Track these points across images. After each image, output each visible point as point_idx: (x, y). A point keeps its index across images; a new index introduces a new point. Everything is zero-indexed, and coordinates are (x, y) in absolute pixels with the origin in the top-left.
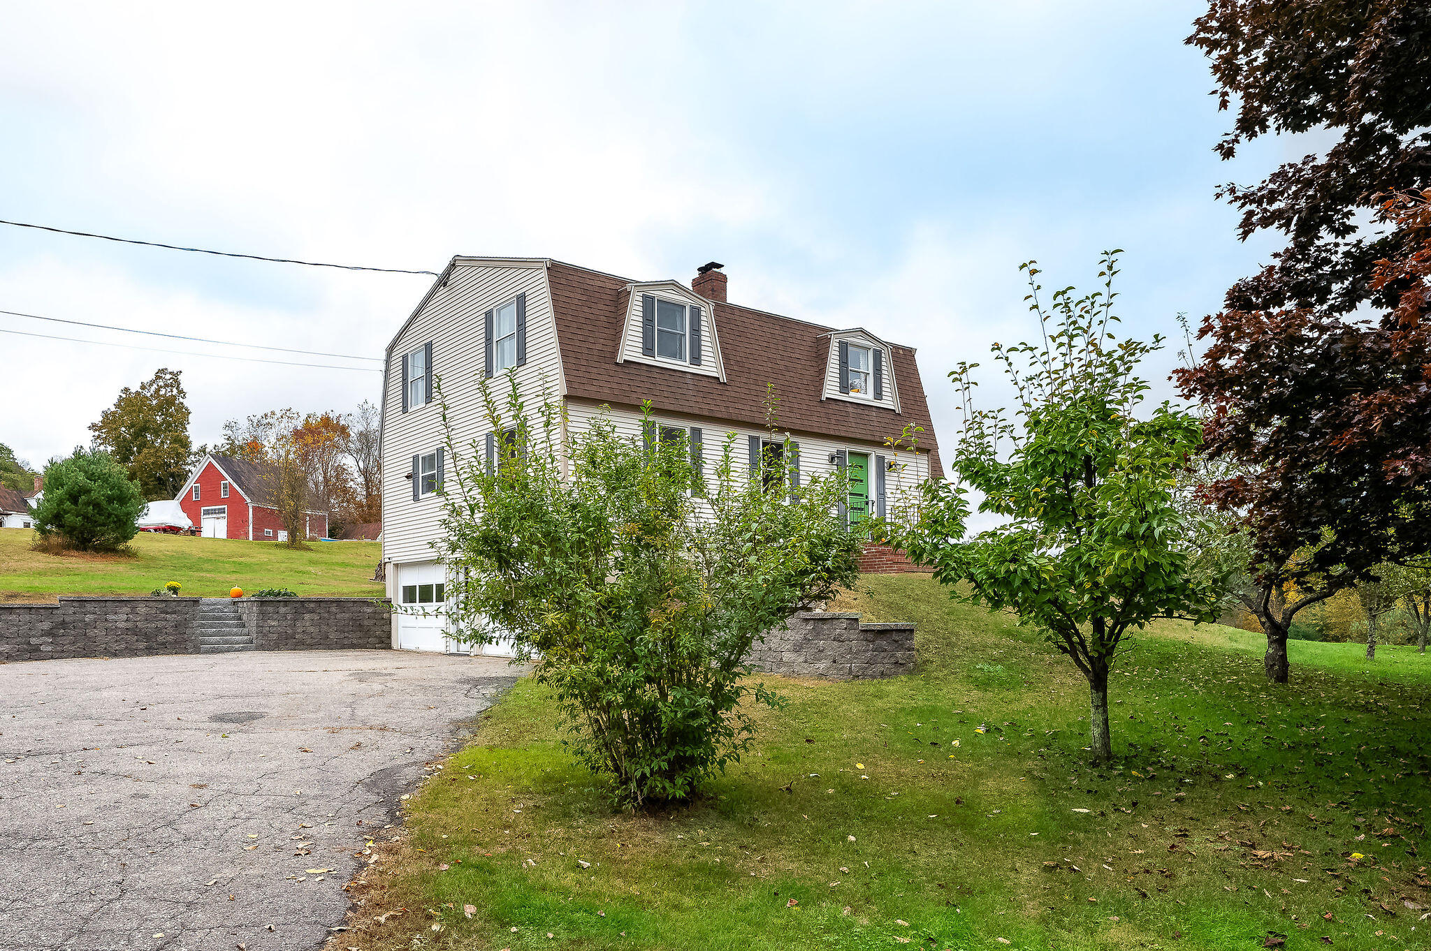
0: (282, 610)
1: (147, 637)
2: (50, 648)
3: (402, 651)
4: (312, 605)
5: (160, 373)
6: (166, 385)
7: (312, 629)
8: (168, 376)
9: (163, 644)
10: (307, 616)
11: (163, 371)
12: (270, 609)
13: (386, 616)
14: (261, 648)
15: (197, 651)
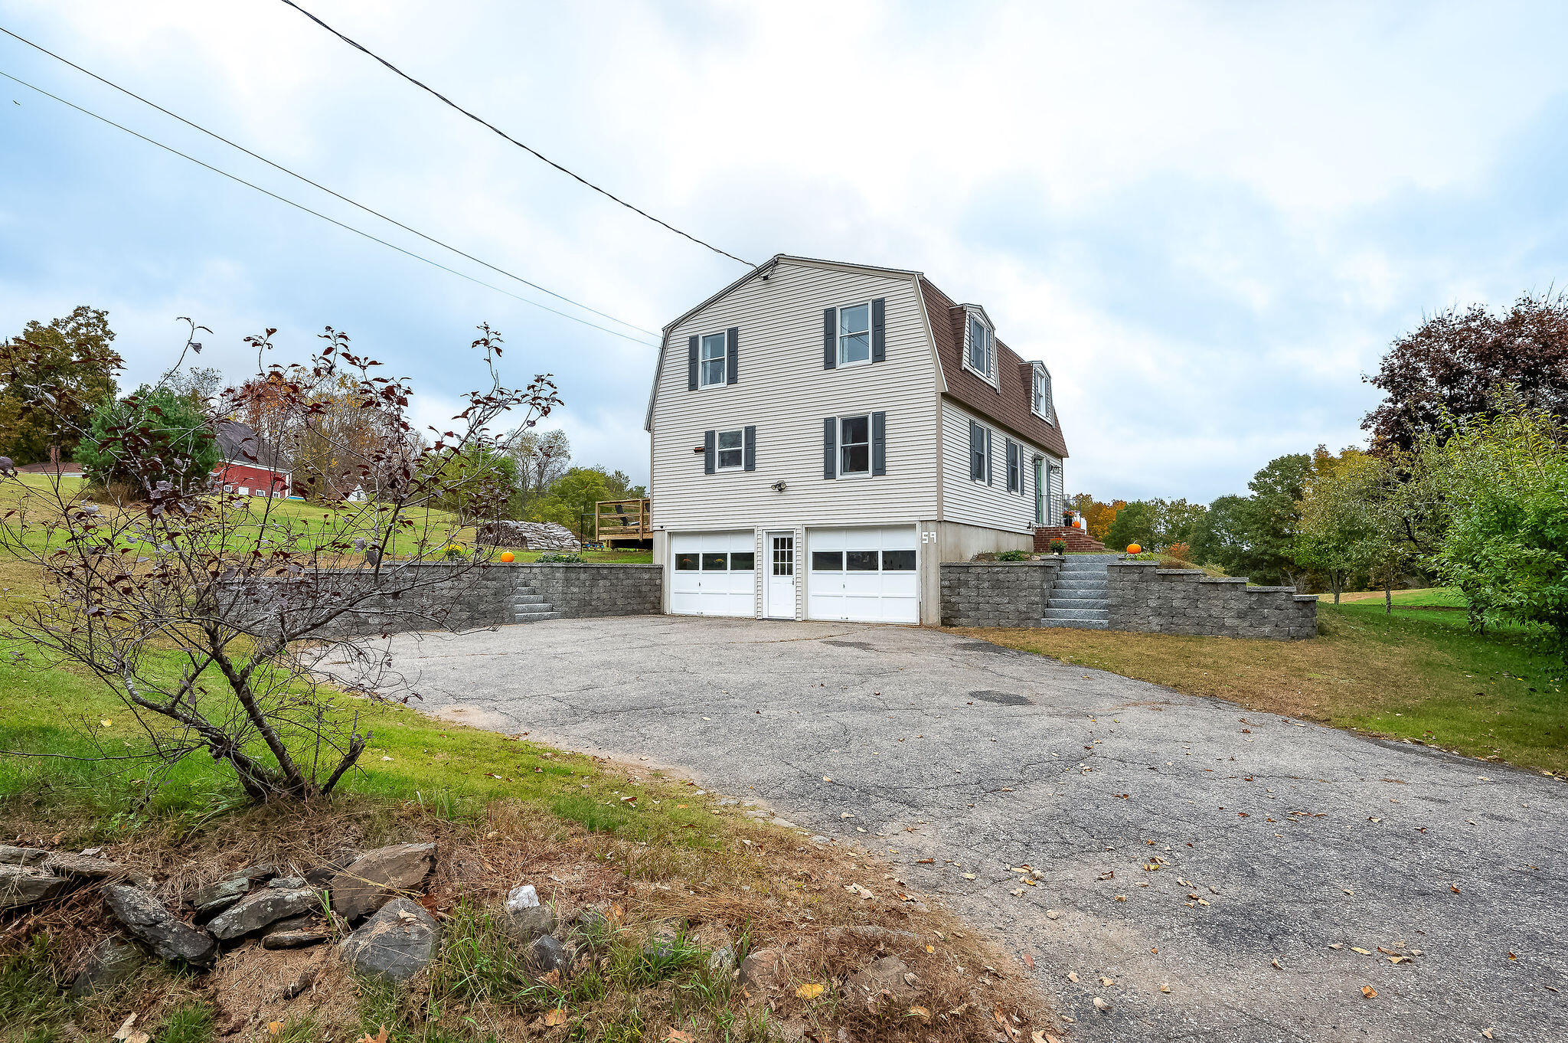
0: (583, 576)
1: (471, 607)
2: (377, 621)
3: (673, 616)
4: (605, 571)
5: (80, 312)
6: (88, 325)
7: (604, 596)
8: (91, 315)
9: (484, 613)
10: (601, 583)
11: (86, 309)
12: (573, 576)
13: (658, 582)
14: (565, 615)
15: (513, 621)
